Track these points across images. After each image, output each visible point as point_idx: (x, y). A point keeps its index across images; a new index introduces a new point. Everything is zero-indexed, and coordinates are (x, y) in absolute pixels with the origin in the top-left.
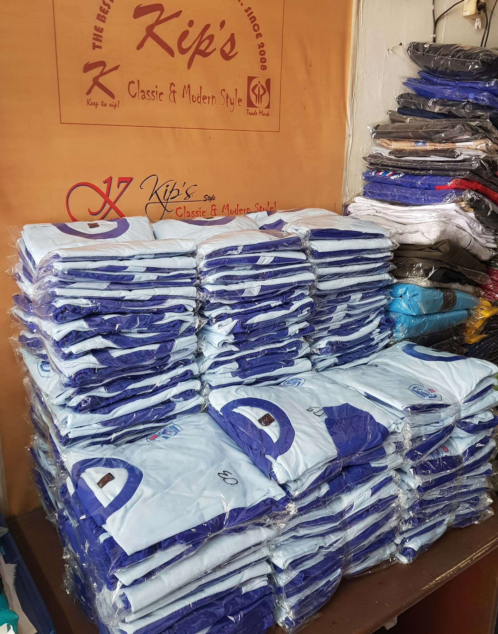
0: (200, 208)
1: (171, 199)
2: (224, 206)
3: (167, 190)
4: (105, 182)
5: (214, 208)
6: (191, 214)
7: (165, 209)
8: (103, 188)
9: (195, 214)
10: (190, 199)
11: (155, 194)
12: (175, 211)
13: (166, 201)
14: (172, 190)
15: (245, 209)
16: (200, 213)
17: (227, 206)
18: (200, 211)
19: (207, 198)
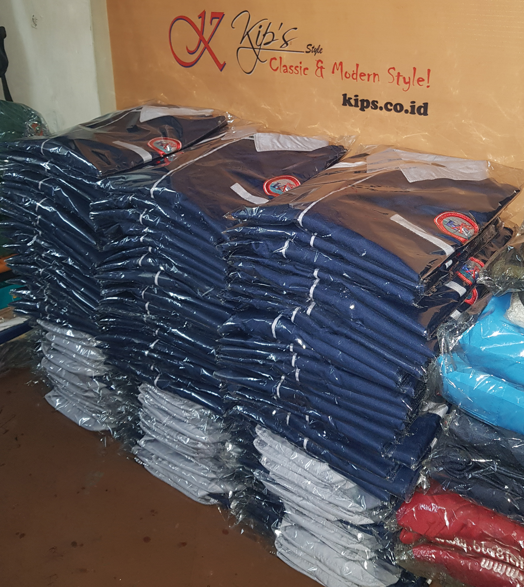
0: (301, 63)
1: (265, 44)
2: (336, 64)
3: (259, 32)
4: (200, 17)
5: (320, 65)
6: (289, 70)
7: (258, 58)
8: (198, 23)
9: (294, 70)
10: (286, 49)
11: (247, 36)
12: (268, 62)
13: (259, 47)
14: (266, 33)
15: (370, 74)
16: (301, 69)
17: (339, 65)
18: (301, 67)
19: (311, 49)
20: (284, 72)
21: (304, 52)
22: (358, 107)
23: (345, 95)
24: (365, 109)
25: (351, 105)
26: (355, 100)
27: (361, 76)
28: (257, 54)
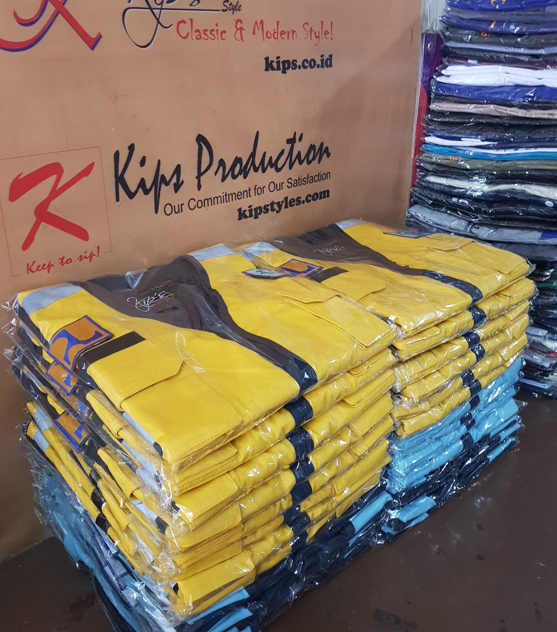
0: (217, 25)
1: (168, 2)
2: (256, 23)
5: (239, 25)
6: (203, 35)
7: (159, 22)
9: (210, 36)
10: (199, 7)
12: (174, 27)
13: (160, 7)
15: (289, 31)
16: (217, 33)
17: (260, 24)
18: (217, 30)
19: (228, 6)
20: (197, 39)
21: (220, 11)
22: (280, 69)
23: (267, 59)
24: (286, 71)
25: (273, 69)
26: (277, 62)
27: (281, 34)
28: (158, 17)
